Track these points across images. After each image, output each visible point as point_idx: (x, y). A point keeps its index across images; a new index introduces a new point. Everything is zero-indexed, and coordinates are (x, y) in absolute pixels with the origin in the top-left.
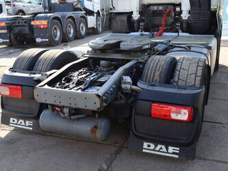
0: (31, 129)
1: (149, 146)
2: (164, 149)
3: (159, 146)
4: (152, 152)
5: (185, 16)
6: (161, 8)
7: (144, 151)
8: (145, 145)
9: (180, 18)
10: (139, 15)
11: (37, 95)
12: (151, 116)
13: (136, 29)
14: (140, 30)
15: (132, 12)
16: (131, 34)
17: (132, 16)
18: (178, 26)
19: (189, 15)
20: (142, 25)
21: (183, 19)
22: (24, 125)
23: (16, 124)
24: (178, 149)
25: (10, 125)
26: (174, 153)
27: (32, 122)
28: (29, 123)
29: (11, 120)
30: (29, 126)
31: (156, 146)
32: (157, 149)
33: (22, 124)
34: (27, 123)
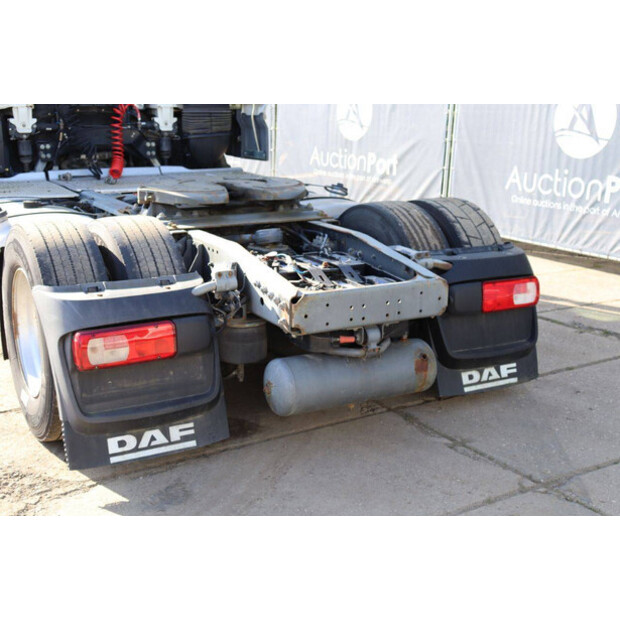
0: (192, 444)
1: (471, 377)
2: (495, 375)
3: (486, 372)
4: (479, 387)
5: (165, 121)
7: (467, 390)
9: (153, 128)
10: (35, 120)
11: (306, 316)
12: (482, 311)
13: (26, 161)
14: (41, 166)
15: (10, 110)
16: (21, 177)
17: (11, 120)
18: (151, 149)
19: (175, 120)
20: (46, 151)
21: (160, 131)
22: (166, 441)
23: (136, 449)
24: (514, 365)
25: (113, 460)
26: (511, 376)
27: (191, 425)
28: (181, 430)
29: (113, 444)
30: (185, 439)
31: (481, 373)
32: (485, 378)
33: (155, 441)
34: (175, 432)
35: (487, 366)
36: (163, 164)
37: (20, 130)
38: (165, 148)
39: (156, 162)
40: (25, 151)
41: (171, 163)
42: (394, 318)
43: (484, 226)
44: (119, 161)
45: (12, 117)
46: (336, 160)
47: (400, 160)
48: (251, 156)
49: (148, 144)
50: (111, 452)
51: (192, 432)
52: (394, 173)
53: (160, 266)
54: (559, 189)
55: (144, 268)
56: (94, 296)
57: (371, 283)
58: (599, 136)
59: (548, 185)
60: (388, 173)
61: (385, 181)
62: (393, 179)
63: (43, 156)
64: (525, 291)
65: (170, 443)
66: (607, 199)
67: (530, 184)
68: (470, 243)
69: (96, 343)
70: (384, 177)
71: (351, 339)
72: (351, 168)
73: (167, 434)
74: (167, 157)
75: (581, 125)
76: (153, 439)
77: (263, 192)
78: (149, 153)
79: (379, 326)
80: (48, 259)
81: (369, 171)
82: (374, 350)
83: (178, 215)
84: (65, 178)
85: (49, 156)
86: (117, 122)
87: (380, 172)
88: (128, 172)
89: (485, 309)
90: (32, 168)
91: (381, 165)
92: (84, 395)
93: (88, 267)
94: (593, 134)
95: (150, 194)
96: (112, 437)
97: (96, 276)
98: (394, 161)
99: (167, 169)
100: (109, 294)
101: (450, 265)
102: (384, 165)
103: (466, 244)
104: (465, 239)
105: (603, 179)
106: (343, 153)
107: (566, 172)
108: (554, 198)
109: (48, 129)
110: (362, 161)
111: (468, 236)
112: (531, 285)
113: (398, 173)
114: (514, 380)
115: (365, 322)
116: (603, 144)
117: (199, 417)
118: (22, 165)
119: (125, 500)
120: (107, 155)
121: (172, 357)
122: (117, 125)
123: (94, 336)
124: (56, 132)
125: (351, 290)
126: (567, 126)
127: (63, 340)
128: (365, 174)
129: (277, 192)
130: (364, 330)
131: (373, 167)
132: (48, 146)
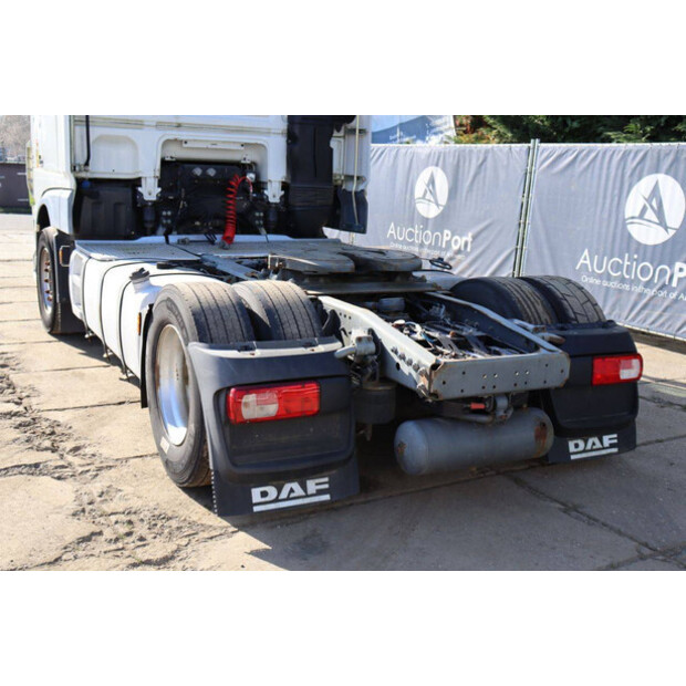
0: (327, 497)
1: (577, 446)
2: (598, 445)
3: (590, 441)
4: (584, 455)
5: (274, 193)
6: (211, 172)
7: (573, 457)
8: (571, 445)
9: (262, 200)
10: (160, 190)
11: (444, 383)
12: (592, 384)
13: (149, 226)
14: (161, 230)
15: (139, 179)
16: (144, 240)
17: (140, 189)
18: (259, 218)
19: (283, 193)
20: (167, 217)
21: (268, 203)
22: (303, 493)
23: (277, 500)
24: (615, 436)
25: (256, 509)
26: (612, 446)
27: (326, 479)
28: (317, 484)
29: (256, 494)
30: (320, 492)
31: (586, 442)
32: (589, 447)
33: (294, 494)
34: (312, 486)
35: (592, 436)
36: (268, 232)
37: (147, 197)
38: (272, 218)
39: (263, 231)
40: (149, 217)
41: (276, 232)
42: (521, 387)
43: (589, 304)
44: (231, 228)
45: (140, 186)
46: (411, 235)
47: (474, 238)
48: (349, 228)
49: (257, 214)
50: (254, 501)
51: (326, 486)
52: (469, 249)
53: (302, 329)
54: (628, 272)
55: (288, 330)
56: (246, 355)
57: (498, 353)
58: (669, 225)
59: (618, 267)
60: (462, 249)
61: (459, 257)
62: (467, 255)
63: (164, 221)
64: (630, 367)
65: (307, 496)
66: (674, 284)
67: (600, 267)
68: (576, 320)
69: (250, 398)
70: (459, 252)
71: (481, 406)
72: (427, 243)
73: (304, 487)
74: (272, 227)
75: (650, 215)
76: (292, 491)
77: (385, 263)
78: (257, 222)
79: (507, 395)
80: (203, 318)
81: (444, 246)
82: (501, 417)
83: (306, 281)
84: (183, 242)
85: (169, 221)
86: (231, 193)
87: (455, 248)
88: (239, 238)
89: (595, 382)
90: (153, 233)
91: (456, 241)
92: (234, 447)
93: (238, 327)
94: (662, 223)
95: (281, 260)
96: (255, 487)
97: (246, 335)
98: (469, 238)
99: (272, 237)
100: (258, 353)
101: (564, 340)
102: (459, 242)
103: (573, 319)
104: (573, 316)
105: (671, 265)
106: (419, 229)
107: (636, 256)
108: (623, 280)
109: (171, 198)
110: (437, 237)
111: (575, 313)
112: (635, 362)
113: (472, 249)
114: (615, 450)
115: (496, 390)
116: (672, 232)
117: (334, 472)
118: (146, 229)
119: (267, 547)
120: (218, 222)
121: (315, 415)
122: (231, 196)
123: (248, 392)
124: (177, 200)
125: (480, 360)
126: (637, 214)
127: (217, 395)
128: (441, 249)
129: (398, 264)
130: (493, 399)
131: (448, 243)
132: (169, 213)
